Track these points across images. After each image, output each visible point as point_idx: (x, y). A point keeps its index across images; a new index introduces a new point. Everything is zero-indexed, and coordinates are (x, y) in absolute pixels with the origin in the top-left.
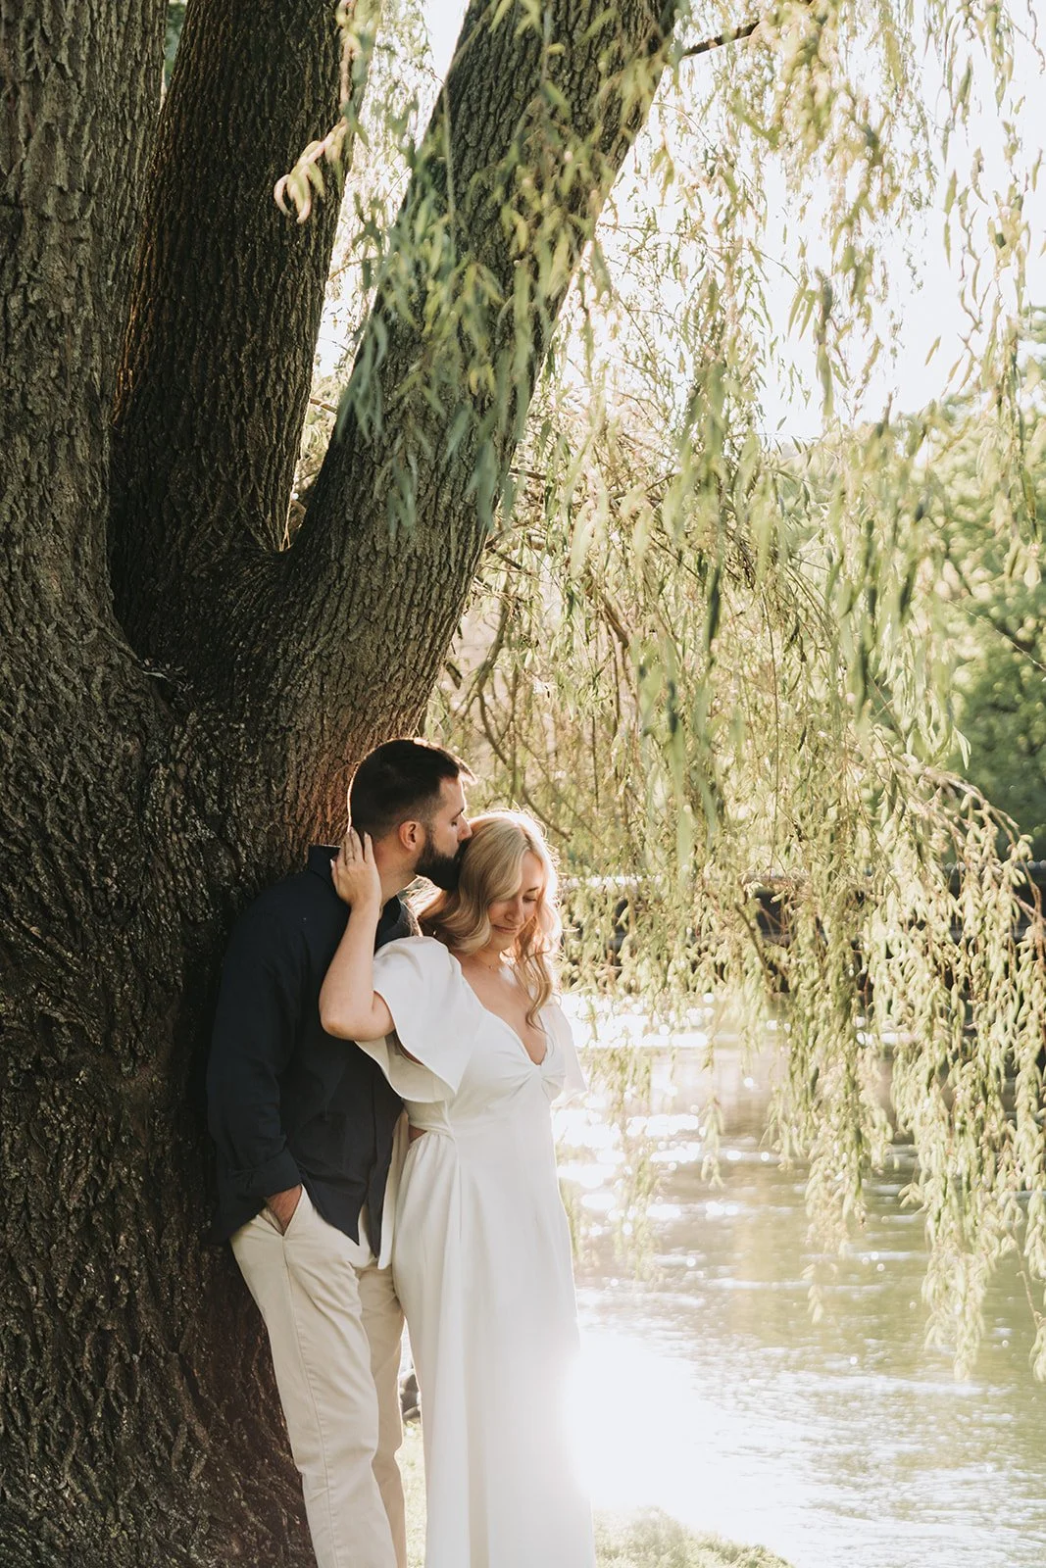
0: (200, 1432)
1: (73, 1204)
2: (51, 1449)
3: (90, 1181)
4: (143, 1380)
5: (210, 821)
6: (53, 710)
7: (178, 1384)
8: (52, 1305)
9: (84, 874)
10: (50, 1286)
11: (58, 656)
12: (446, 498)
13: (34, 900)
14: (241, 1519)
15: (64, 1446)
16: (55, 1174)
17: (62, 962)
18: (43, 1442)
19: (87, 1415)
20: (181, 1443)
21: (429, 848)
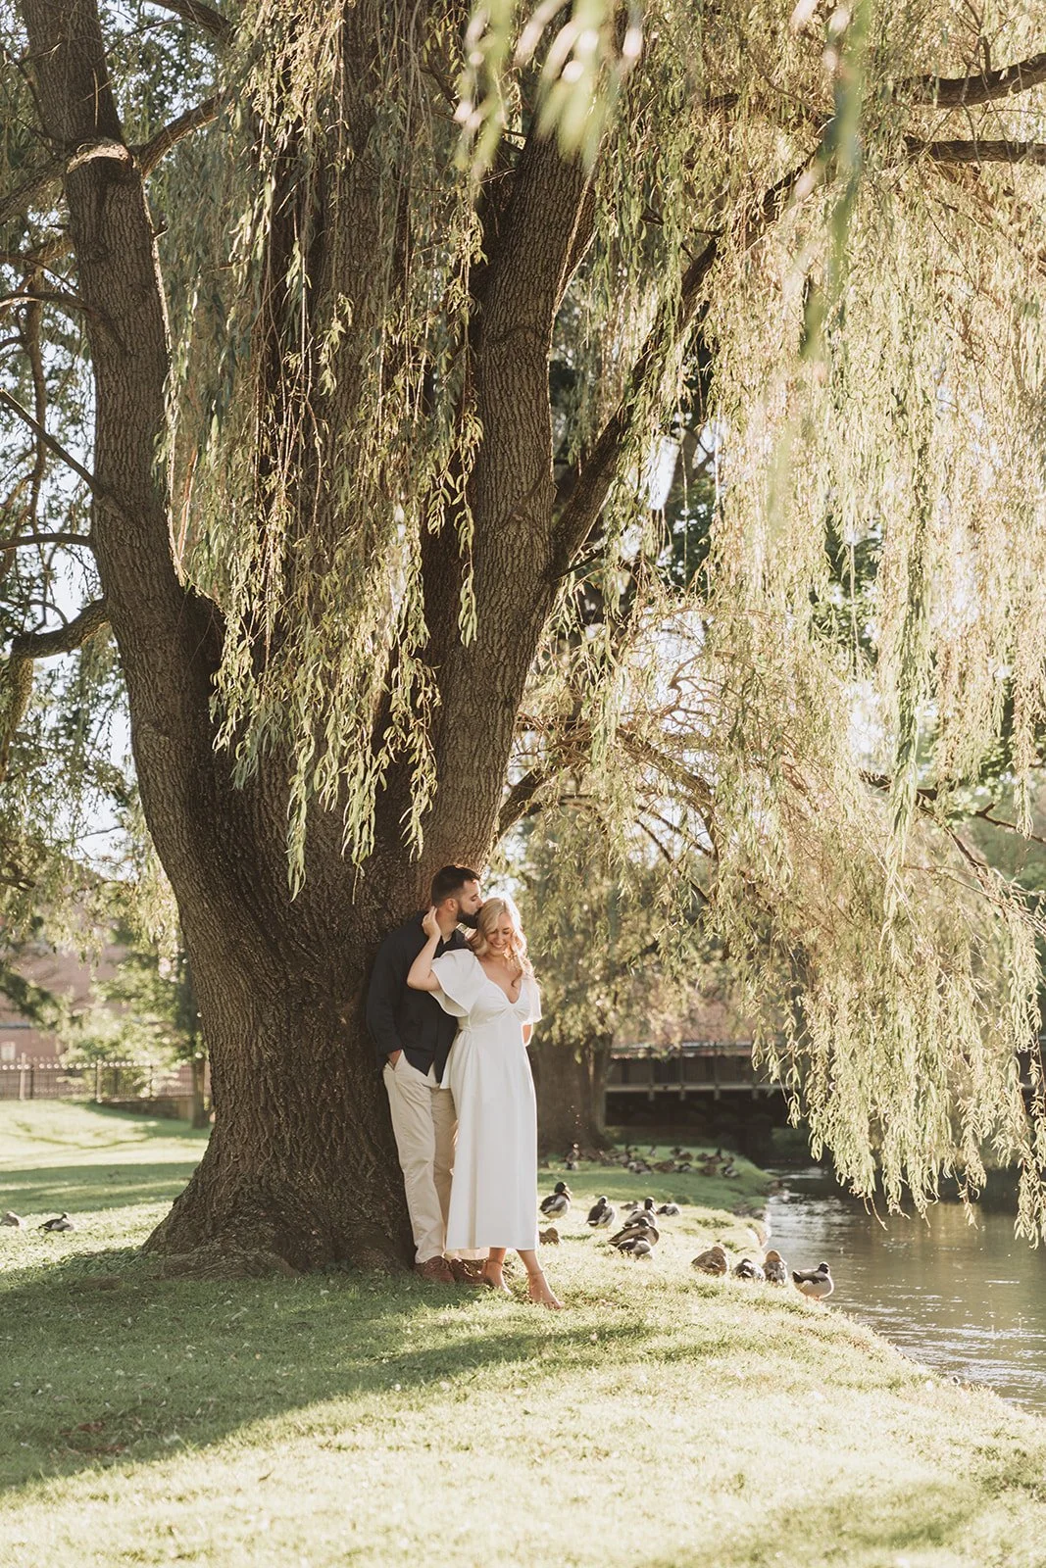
0: (372, 1158)
1: (317, 1059)
2: (307, 1161)
3: (325, 1049)
4: (347, 1134)
5: (380, 901)
6: (317, 855)
7: (362, 1137)
8: (309, 1100)
9: (324, 922)
10: (309, 1091)
11: (322, 834)
12: (476, 764)
13: (304, 933)
14: (387, 1196)
15: (312, 1160)
16: (311, 1046)
17: (313, 958)
18: (305, 1158)
19: (323, 1147)
20: (363, 1162)
21: (460, 910)
